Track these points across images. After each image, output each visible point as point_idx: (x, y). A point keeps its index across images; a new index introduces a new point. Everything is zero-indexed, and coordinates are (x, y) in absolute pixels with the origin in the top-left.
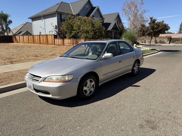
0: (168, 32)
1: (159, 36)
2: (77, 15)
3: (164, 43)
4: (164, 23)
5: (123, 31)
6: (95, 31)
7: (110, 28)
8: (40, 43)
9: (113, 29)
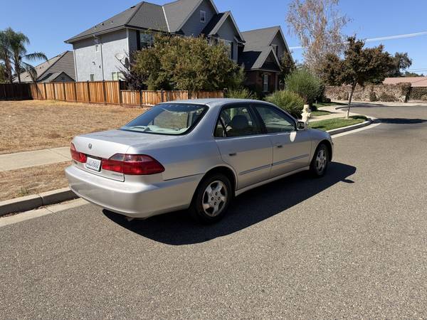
0: (407, 73)
1: (384, 82)
2: (176, 32)
3: (392, 99)
4: (384, 52)
5: (290, 70)
6: (210, 71)
7: (258, 64)
8: (90, 100)
9: (265, 65)
